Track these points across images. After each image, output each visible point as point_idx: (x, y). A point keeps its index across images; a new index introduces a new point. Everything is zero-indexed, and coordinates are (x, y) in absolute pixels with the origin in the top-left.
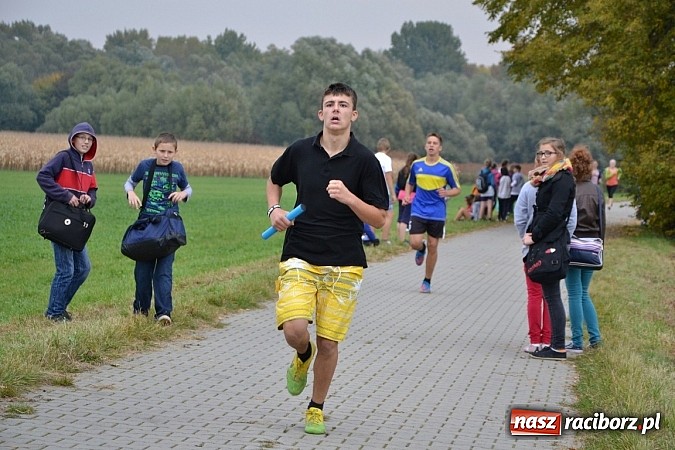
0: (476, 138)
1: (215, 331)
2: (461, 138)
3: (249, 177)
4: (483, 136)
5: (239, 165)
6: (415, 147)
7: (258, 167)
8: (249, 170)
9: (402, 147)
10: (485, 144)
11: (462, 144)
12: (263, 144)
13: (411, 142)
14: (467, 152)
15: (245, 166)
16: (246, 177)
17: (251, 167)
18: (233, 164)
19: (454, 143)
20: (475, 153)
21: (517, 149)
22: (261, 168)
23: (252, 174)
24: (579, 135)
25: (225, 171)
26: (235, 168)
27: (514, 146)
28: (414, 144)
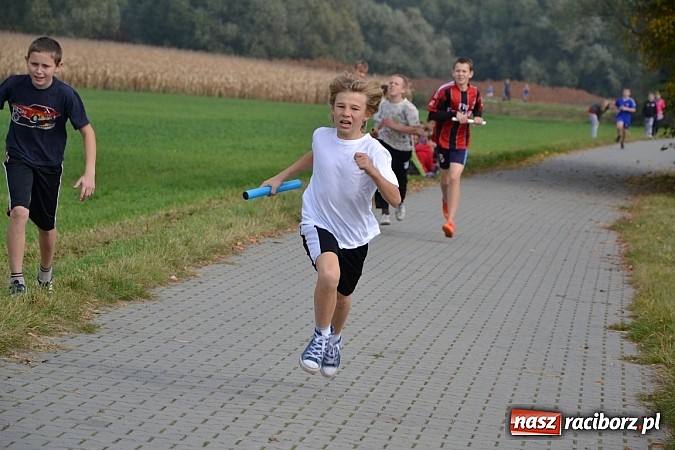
0: (436, 43)
1: (83, 337)
2: (415, 43)
3: (113, 89)
4: (446, 41)
5: (99, 70)
6: (350, 53)
7: (127, 74)
8: (114, 79)
9: (331, 53)
10: (449, 52)
11: (415, 51)
12: (134, 43)
13: (344, 46)
14: (423, 63)
15: (109, 72)
16: (109, 89)
17: (117, 75)
18: (91, 70)
19: (404, 49)
20: (434, 63)
21: (494, 60)
22: (132, 77)
23: (117, 85)
24: (582, 42)
25: (79, 80)
26: (94, 75)
27: (490, 56)
28: (348, 49)
